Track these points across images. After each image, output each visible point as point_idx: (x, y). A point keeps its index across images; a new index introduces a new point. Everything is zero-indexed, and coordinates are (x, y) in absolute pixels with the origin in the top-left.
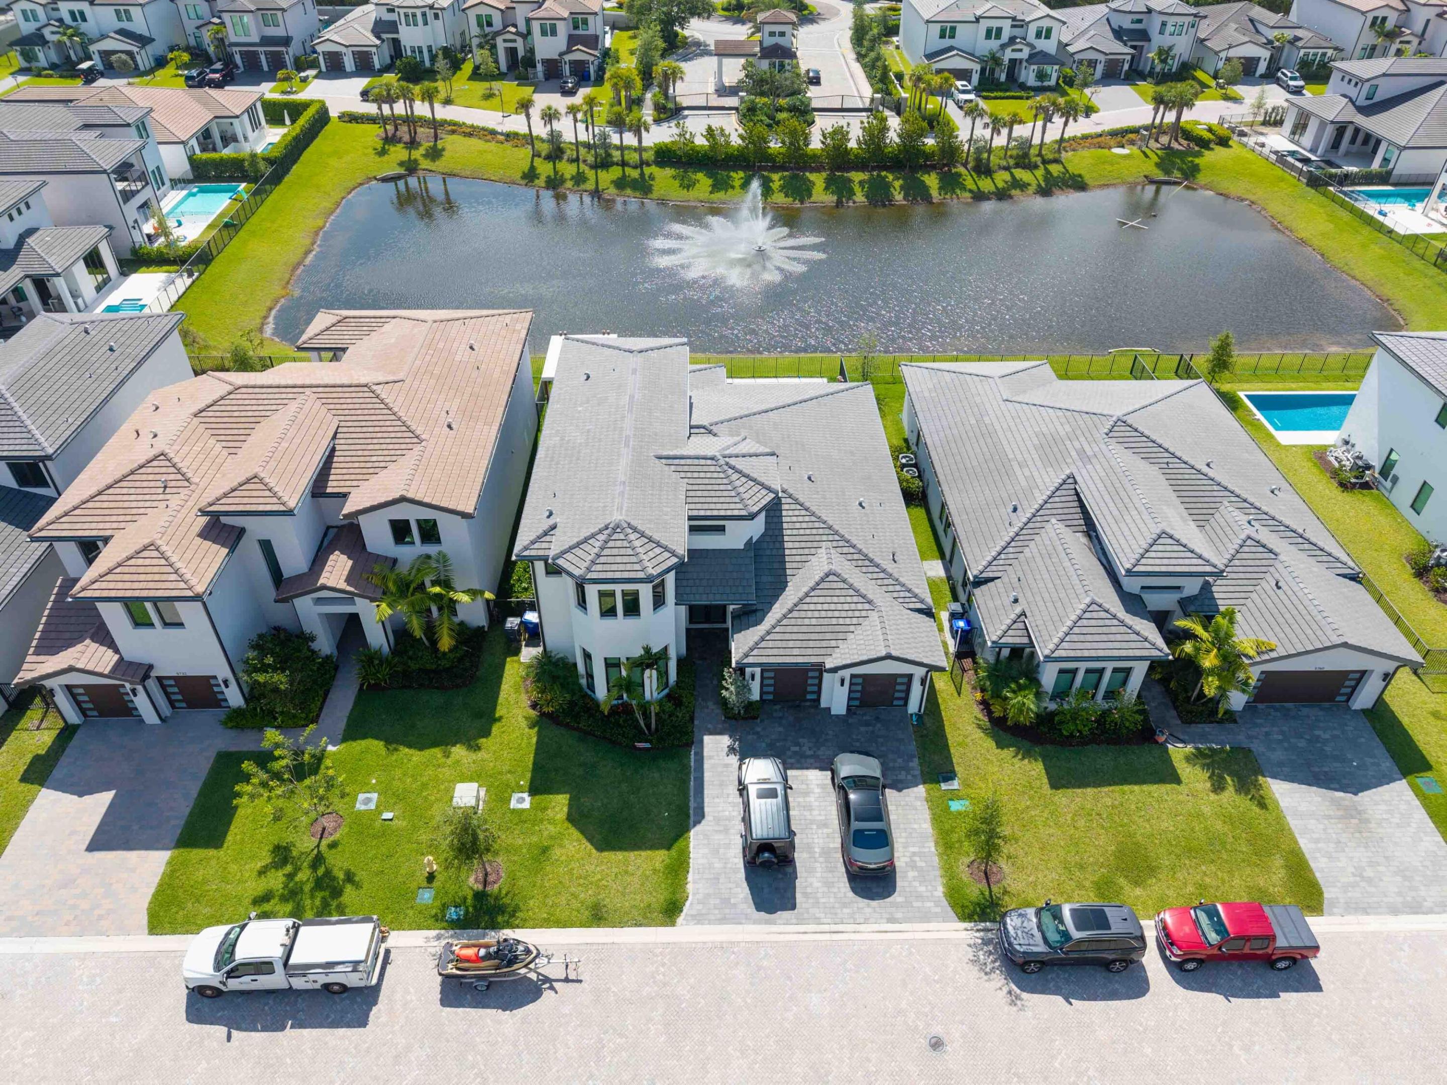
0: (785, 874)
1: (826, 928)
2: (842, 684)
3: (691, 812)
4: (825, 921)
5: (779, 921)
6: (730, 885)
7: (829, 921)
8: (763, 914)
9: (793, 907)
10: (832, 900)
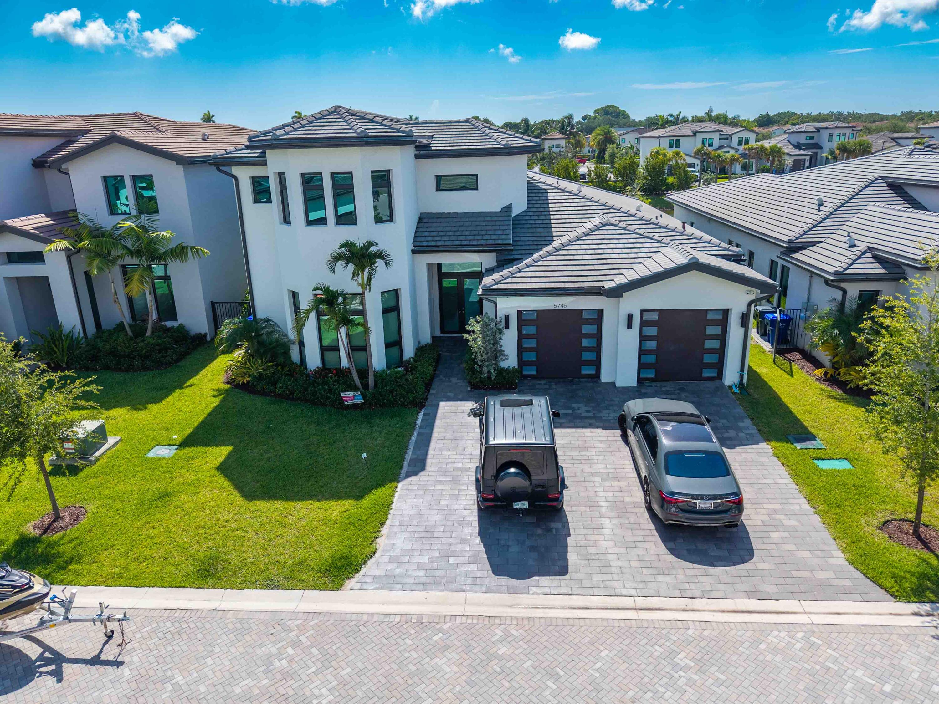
0: (549, 530)
1: (628, 602)
2: (630, 326)
3: (406, 463)
4: (624, 592)
5: (534, 590)
6: (452, 541)
7: (633, 592)
8: (505, 580)
9: (563, 571)
10: (634, 564)
